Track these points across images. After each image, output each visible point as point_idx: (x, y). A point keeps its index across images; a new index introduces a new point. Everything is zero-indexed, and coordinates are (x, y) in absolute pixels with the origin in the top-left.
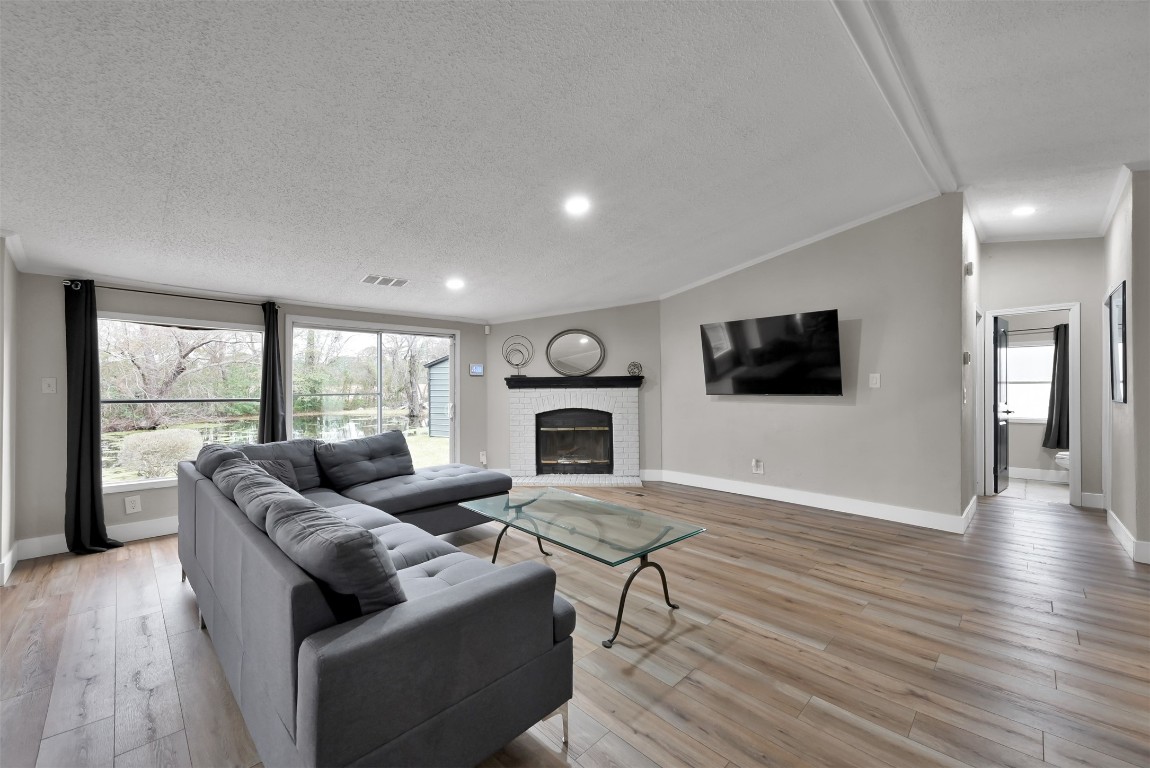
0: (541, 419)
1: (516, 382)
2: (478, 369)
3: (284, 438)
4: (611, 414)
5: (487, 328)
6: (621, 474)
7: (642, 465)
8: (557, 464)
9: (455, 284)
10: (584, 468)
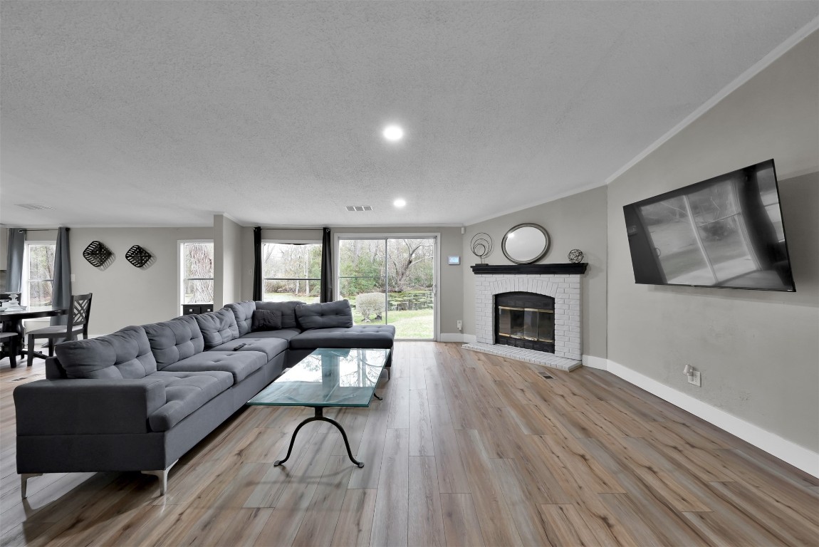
0: (498, 299)
1: (480, 269)
2: (455, 260)
3: (331, 300)
4: (553, 299)
5: (463, 229)
6: (562, 355)
7: (583, 350)
8: (510, 337)
9: (400, 203)
10: (531, 345)
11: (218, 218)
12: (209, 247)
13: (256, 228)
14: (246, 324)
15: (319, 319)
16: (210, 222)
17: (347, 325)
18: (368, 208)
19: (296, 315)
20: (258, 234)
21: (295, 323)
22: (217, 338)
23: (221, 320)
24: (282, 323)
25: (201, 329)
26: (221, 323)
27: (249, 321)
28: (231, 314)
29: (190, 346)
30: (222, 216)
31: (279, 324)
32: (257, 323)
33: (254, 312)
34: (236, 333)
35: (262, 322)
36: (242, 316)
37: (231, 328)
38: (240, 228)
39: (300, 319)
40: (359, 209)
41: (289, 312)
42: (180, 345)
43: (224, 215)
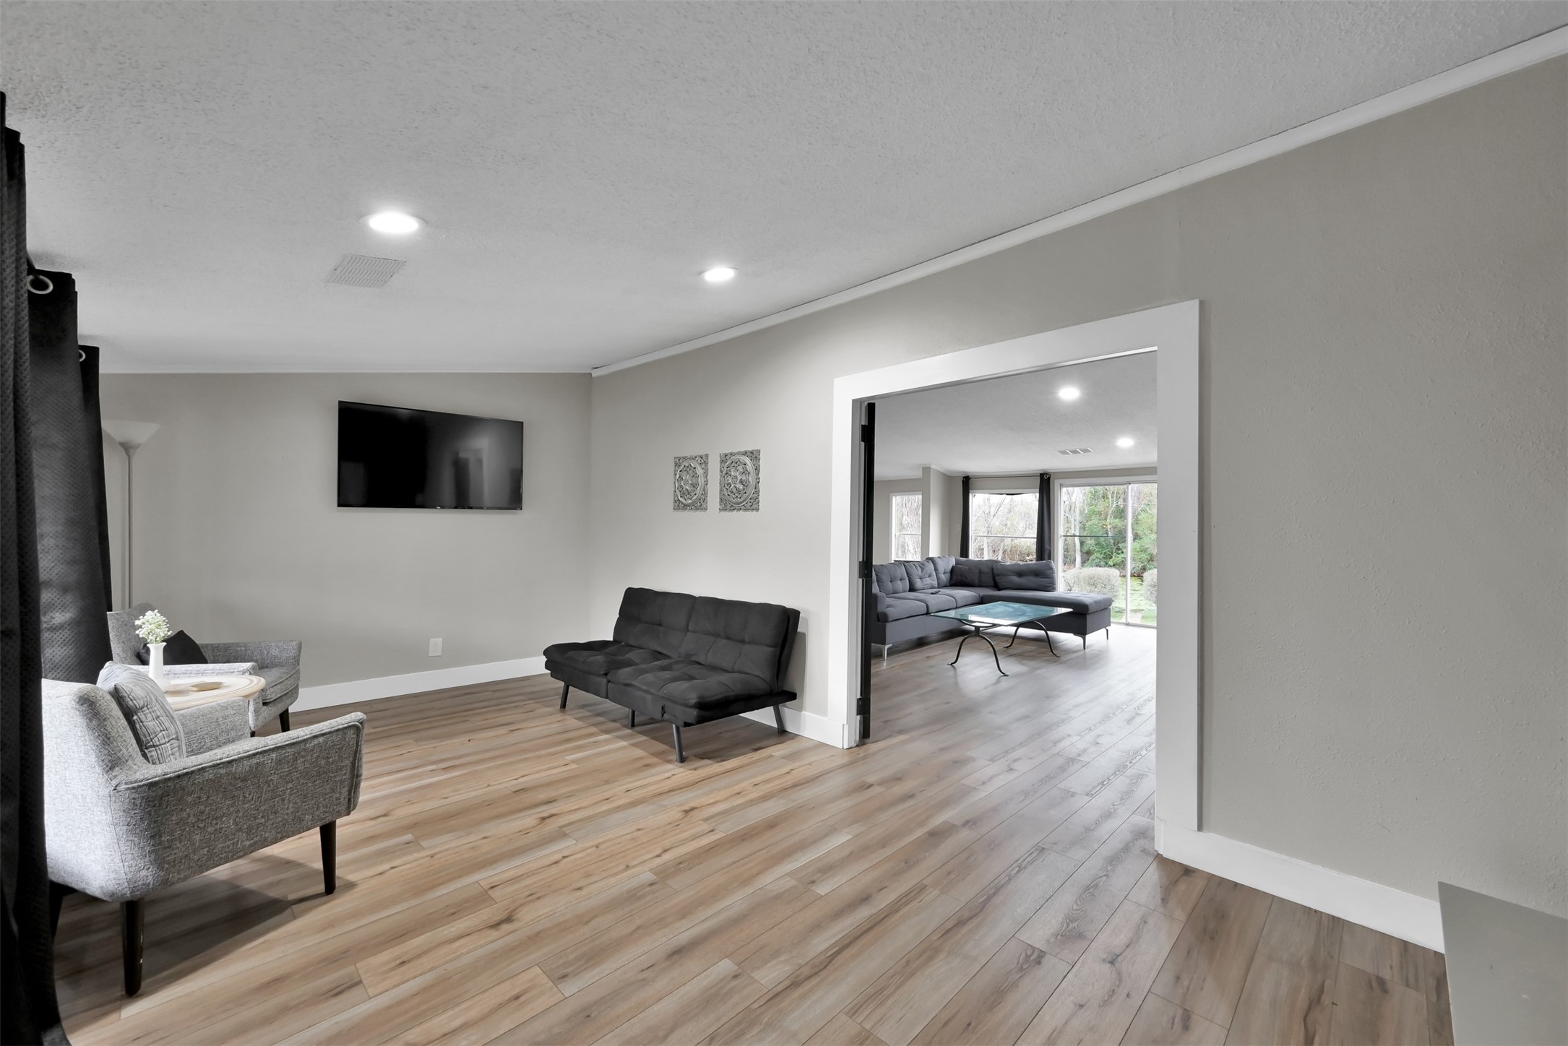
11: (926, 470)
12: (918, 498)
13: (964, 477)
14: (944, 578)
15: (1016, 579)
16: (918, 474)
17: (1048, 589)
18: (1086, 451)
19: (993, 574)
20: (967, 484)
21: (992, 582)
22: (919, 584)
23: (922, 569)
24: (980, 581)
25: (907, 574)
26: (922, 572)
27: (948, 575)
28: (931, 566)
29: (899, 585)
30: (929, 468)
31: (977, 582)
32: (955, 578)
33: (953, 567)
34: (935, 583)
35: (960, 577)
36: (941, 569)
37: (931, 578)
38: (948, 478)
39: (997, 578)
40: (1075, 452)
41: (986, 570)
42: (894, 583)
43: (932, 467)
